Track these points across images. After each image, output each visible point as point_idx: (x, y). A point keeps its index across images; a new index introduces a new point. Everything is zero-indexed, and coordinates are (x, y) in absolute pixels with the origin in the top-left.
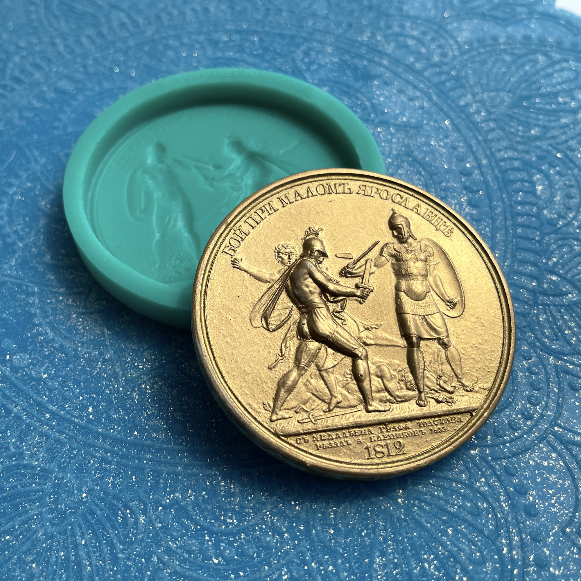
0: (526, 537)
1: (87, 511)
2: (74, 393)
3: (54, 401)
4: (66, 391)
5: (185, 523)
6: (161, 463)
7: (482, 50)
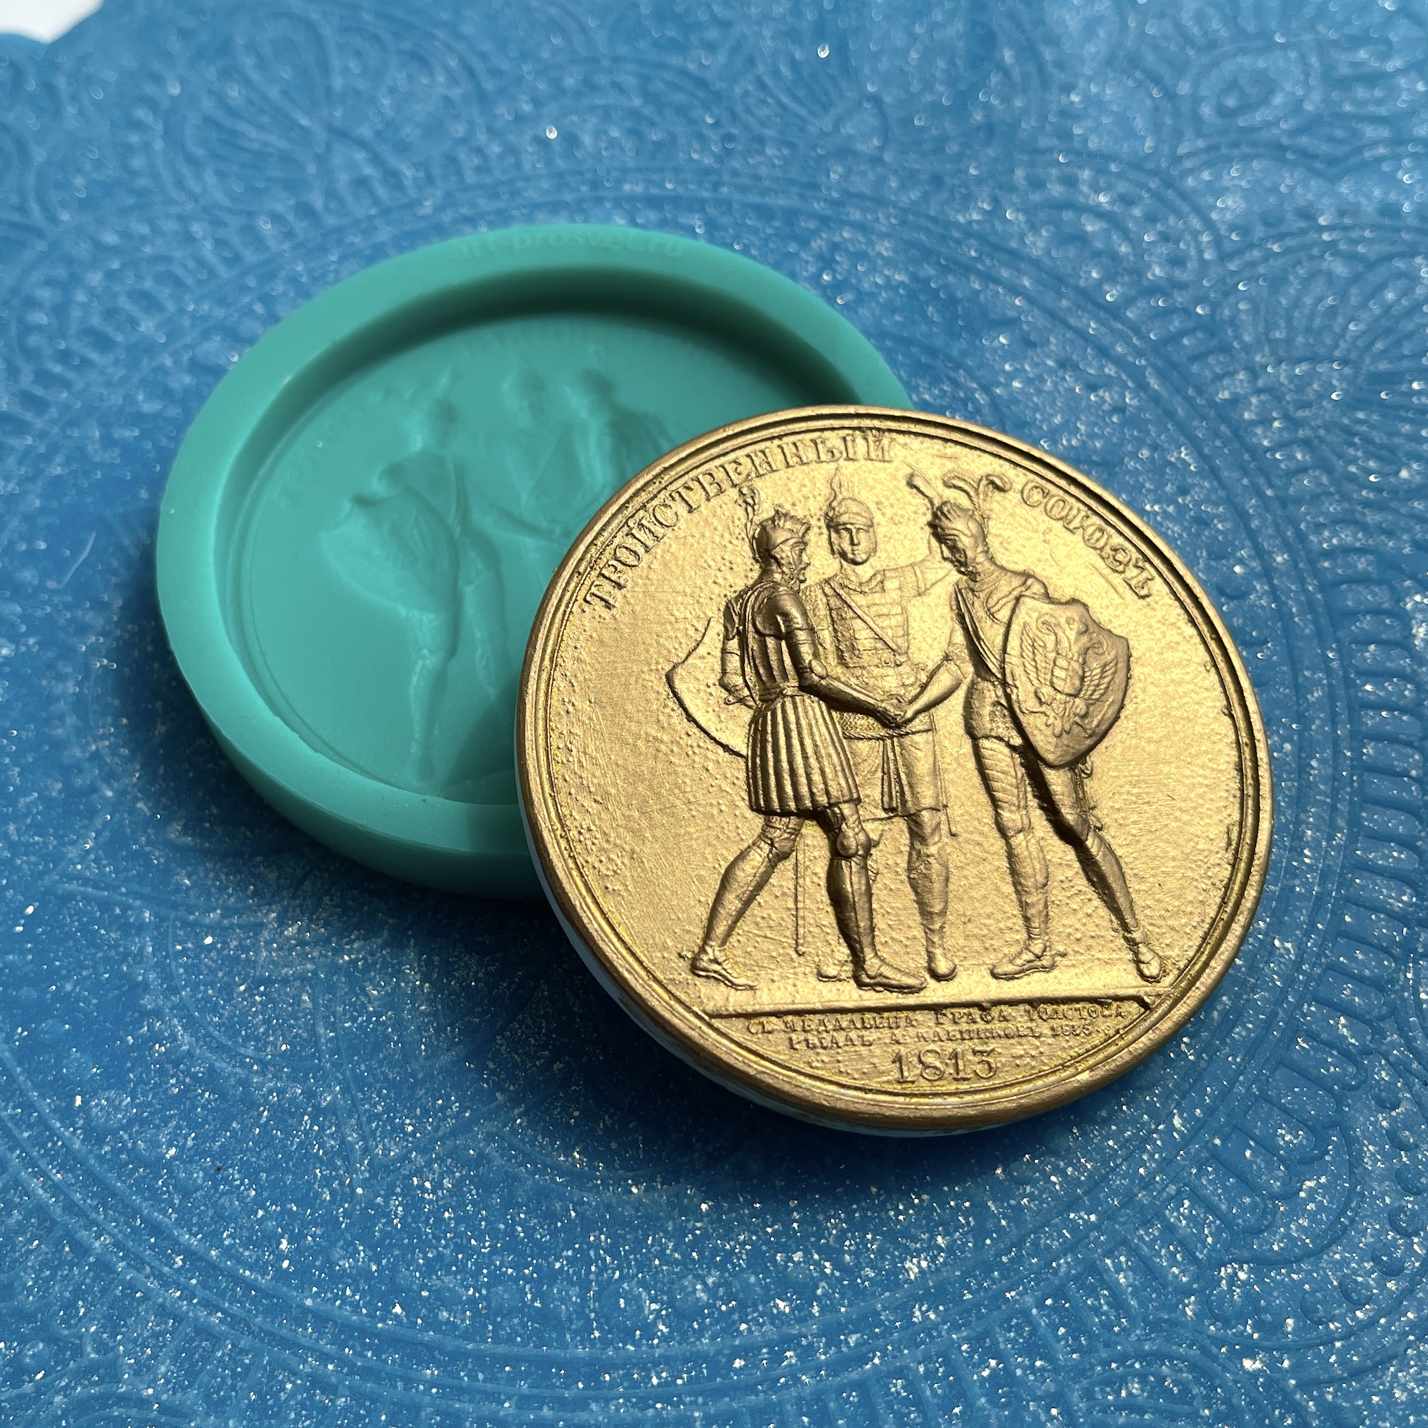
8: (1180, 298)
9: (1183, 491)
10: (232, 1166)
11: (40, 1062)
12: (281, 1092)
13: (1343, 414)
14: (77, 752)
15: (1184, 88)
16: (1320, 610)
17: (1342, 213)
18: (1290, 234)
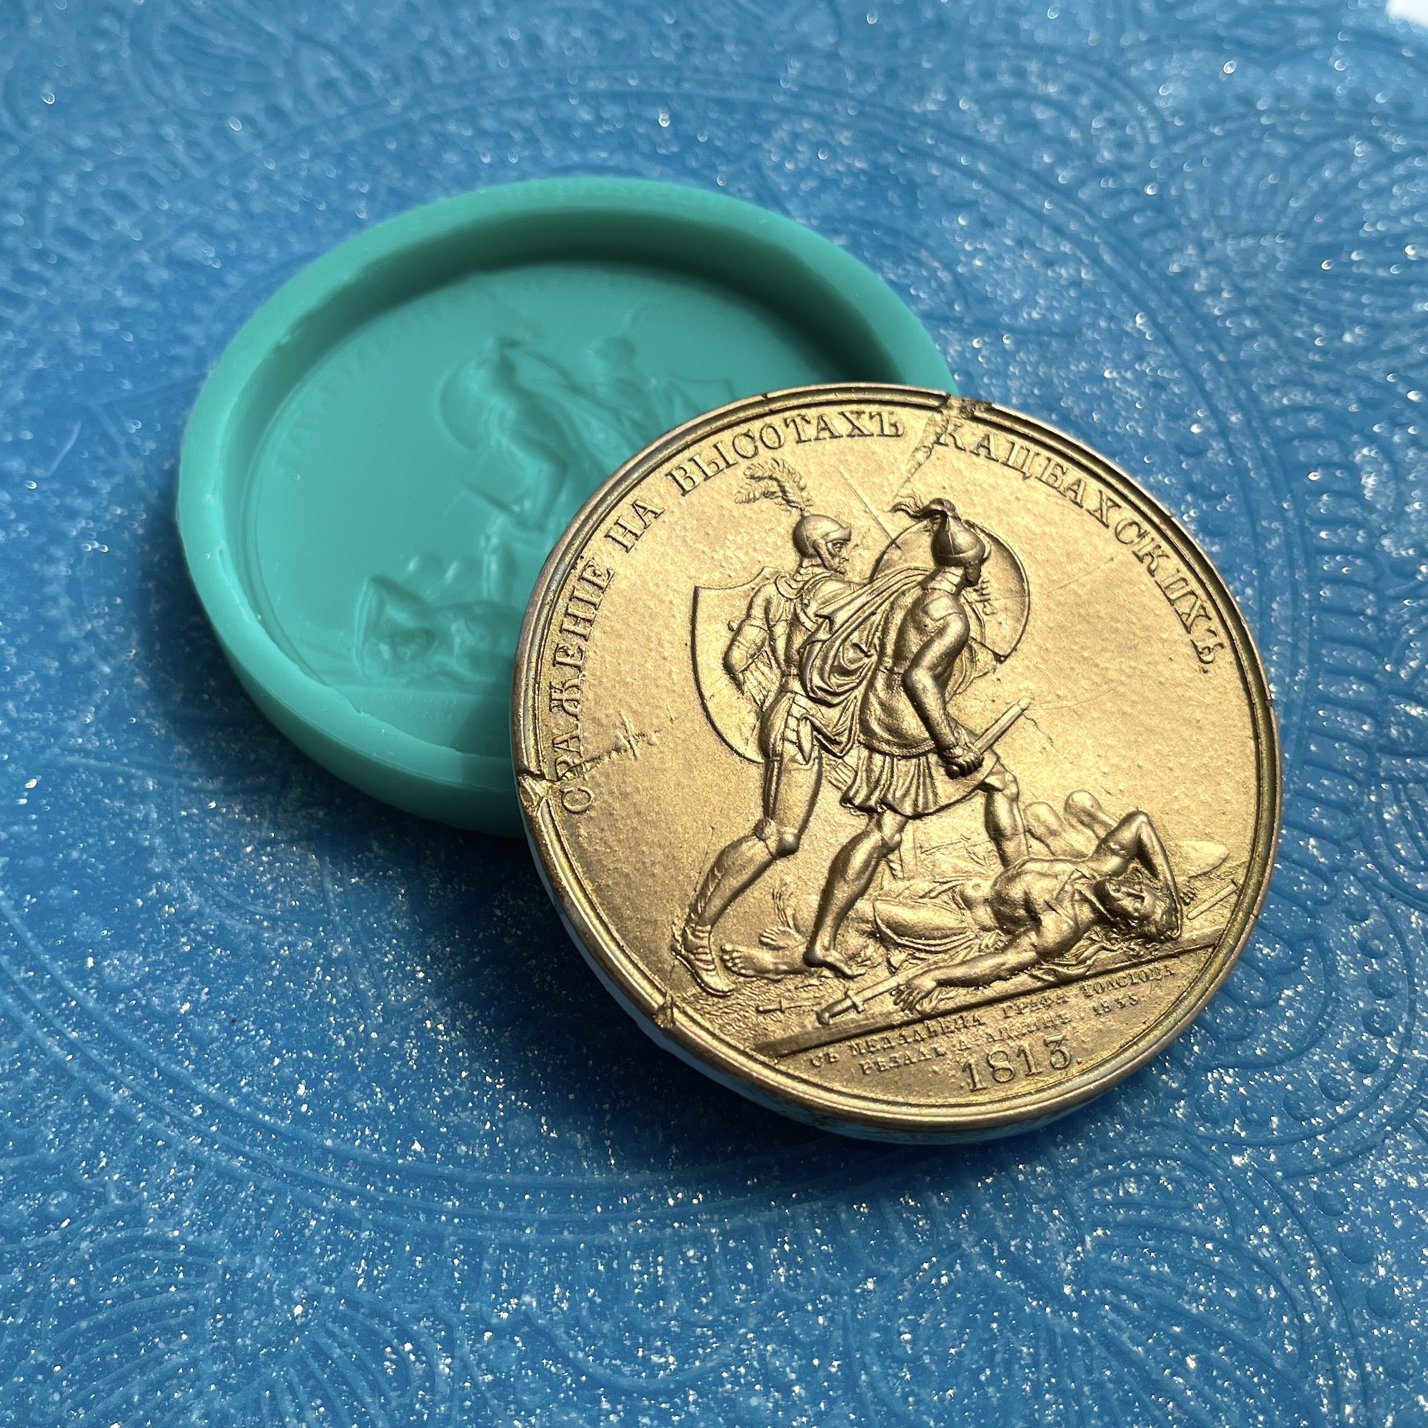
0: (1376, 1368)
1: (308, 1349)
2: (258, 1049)
3: (212, 1070)
4: (238, 1044)
5: (550, 1371)
6: (483, 1219)
7: (1217, 131)
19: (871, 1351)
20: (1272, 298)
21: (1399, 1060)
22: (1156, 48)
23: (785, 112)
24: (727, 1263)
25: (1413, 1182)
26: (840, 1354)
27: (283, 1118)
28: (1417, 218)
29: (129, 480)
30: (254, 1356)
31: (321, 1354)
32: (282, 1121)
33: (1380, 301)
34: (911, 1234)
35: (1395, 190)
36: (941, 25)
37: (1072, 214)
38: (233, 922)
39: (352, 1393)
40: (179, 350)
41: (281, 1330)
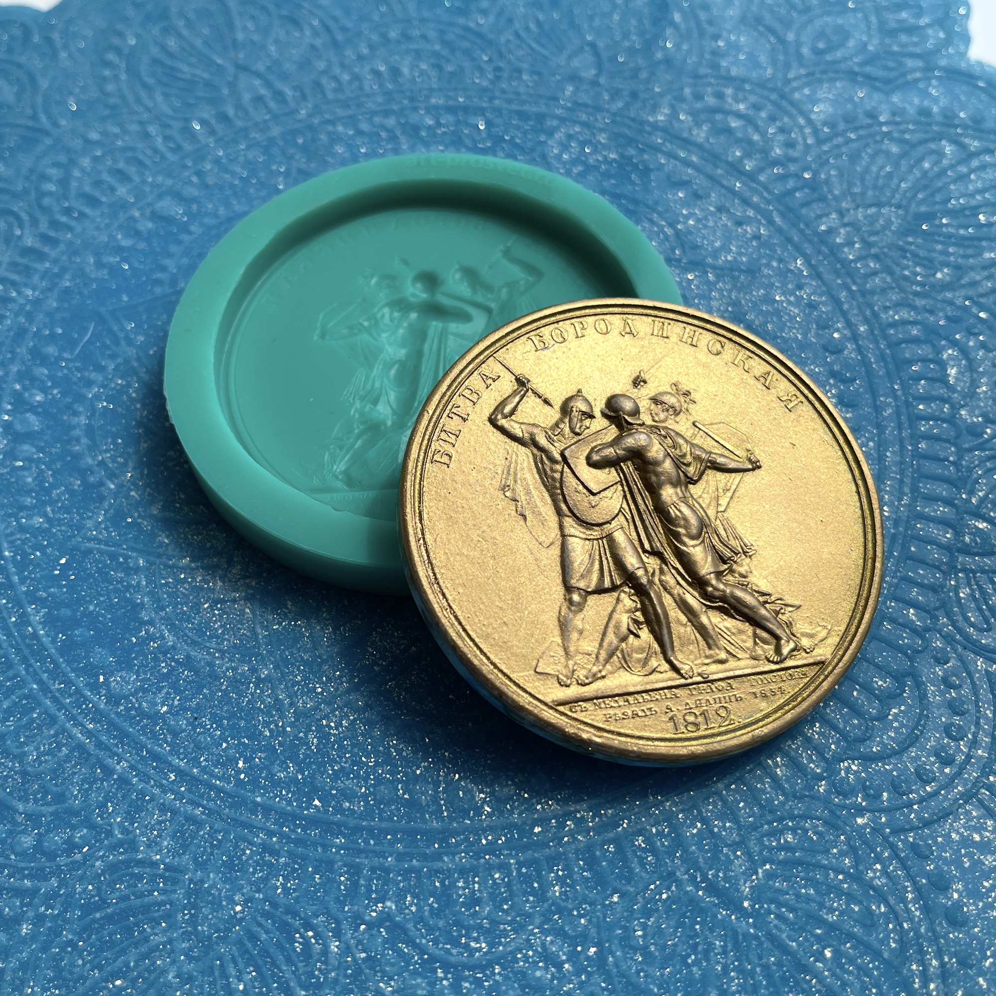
0: (950, 959)
1: (245, 935)
2: (212, 736)
3: (181, 751)
4: (199, 734)
5: (403, 951)
6: (360, 851)
7: (852, 136)
8: (793, 168)
9: (800, 287)
10: (205, 716)
11: (74, 655)
12: (234, 669)
13: (899, 239)
14: (90, 461)
15: (791, 37)
16: (889, 360)
17: (894, 114)
18: (861, 127)
19: (616, 942)
20: (889, 248)
21: (969, 757)
22: (812, 80)
23: (563, 120)
24: (521, 882)
25: (977, 838)
26: (595, 943)
27: (229, 783)
28: (987, 195)
29: (127, 361)
30: (209, 938)
31: (253, 938)
32: (228, 784)
33: (961, 252)
34: (643, 865)
35: (972, 176)
36: (668, 62)
37: (756, 191)
38: (196, 654)
39: (274, 963)
40: (159, 275)
41: (226, 921)
